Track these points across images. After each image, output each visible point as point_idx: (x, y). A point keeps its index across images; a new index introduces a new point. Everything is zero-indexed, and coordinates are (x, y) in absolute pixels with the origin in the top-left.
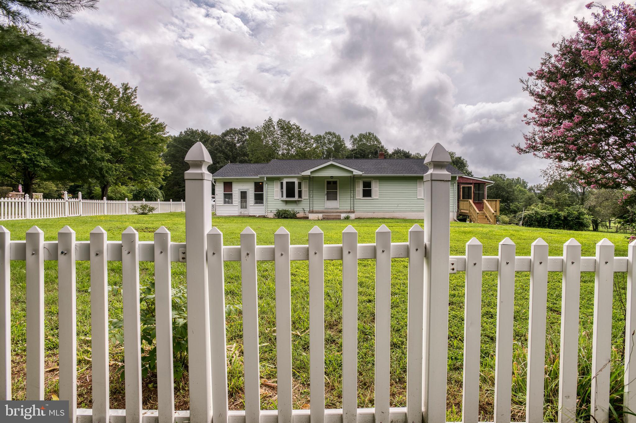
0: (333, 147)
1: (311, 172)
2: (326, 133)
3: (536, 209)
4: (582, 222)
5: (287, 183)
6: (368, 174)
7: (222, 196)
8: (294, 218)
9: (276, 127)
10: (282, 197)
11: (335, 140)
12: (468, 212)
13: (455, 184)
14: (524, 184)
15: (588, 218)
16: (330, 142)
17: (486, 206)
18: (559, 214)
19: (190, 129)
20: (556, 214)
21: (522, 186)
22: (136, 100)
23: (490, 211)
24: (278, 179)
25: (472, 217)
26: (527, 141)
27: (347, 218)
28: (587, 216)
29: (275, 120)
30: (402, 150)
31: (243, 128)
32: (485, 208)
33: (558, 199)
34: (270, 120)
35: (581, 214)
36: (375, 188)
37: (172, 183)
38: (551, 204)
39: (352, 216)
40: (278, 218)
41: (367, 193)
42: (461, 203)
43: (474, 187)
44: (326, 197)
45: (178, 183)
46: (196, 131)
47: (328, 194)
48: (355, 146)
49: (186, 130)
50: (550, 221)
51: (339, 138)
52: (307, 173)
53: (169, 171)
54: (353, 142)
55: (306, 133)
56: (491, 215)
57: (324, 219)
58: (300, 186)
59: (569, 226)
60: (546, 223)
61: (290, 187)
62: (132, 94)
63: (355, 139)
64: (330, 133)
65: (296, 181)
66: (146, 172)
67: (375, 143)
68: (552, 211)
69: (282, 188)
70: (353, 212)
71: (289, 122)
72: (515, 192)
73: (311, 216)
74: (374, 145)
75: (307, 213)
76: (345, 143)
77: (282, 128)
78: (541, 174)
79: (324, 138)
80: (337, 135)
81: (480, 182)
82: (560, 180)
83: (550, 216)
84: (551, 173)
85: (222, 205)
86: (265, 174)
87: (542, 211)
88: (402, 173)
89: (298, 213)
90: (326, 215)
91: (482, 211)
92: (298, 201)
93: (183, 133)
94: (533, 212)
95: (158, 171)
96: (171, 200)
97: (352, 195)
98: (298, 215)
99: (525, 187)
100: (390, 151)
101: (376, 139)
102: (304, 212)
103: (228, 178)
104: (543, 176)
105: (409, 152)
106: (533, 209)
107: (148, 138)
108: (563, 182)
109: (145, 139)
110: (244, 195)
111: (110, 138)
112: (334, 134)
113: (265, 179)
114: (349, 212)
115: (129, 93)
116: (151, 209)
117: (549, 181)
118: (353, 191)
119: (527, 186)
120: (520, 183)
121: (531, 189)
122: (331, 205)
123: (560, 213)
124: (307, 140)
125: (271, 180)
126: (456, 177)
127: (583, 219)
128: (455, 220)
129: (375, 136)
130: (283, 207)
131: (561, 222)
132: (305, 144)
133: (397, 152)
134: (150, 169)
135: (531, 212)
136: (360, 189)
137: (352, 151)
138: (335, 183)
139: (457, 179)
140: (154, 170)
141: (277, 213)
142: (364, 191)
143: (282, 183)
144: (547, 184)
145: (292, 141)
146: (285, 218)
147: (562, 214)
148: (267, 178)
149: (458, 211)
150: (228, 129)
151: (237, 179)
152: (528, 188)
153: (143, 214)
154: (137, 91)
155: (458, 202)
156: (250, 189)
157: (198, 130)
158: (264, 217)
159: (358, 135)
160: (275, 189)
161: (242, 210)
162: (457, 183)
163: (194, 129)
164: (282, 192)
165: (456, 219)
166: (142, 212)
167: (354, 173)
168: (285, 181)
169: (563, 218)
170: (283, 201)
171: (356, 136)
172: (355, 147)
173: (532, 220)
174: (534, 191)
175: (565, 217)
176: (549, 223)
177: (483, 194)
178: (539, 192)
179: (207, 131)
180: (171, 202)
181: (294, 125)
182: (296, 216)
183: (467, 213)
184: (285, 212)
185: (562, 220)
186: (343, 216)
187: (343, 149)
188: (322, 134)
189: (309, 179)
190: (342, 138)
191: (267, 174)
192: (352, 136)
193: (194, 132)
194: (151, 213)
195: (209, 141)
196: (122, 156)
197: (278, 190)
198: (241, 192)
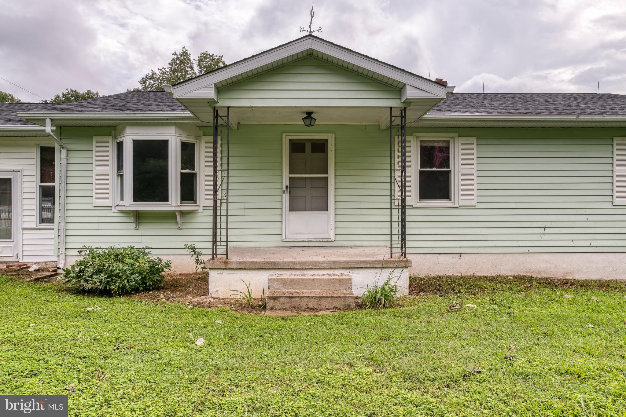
1: (219, 90)
5: (137, 144)
10: (121, 197)
24: (110, 131)
36: (466, 167)
41: (435, 186)
44: (286, 198)
47: (294, 187)
52: (204, 90)
57: (274, 301)
58: (187, 158)
65: (174, 137)
69: (120, 166)
70: (405, 265)
73: (219, 283)
113: (49, 130)
122: (307, 227)
125: (80, 135)
130: (124, 236)
136: (409, 170)
138: (320, 146)
142: (425, 177)
143: (120, 146)
148: (56, 124)
160: (97, 171)
164: (121, 179)
167: (409, 94)
168: (127, 140)
170: (125, 213)
186: (361, 281)
197: (106, 174)
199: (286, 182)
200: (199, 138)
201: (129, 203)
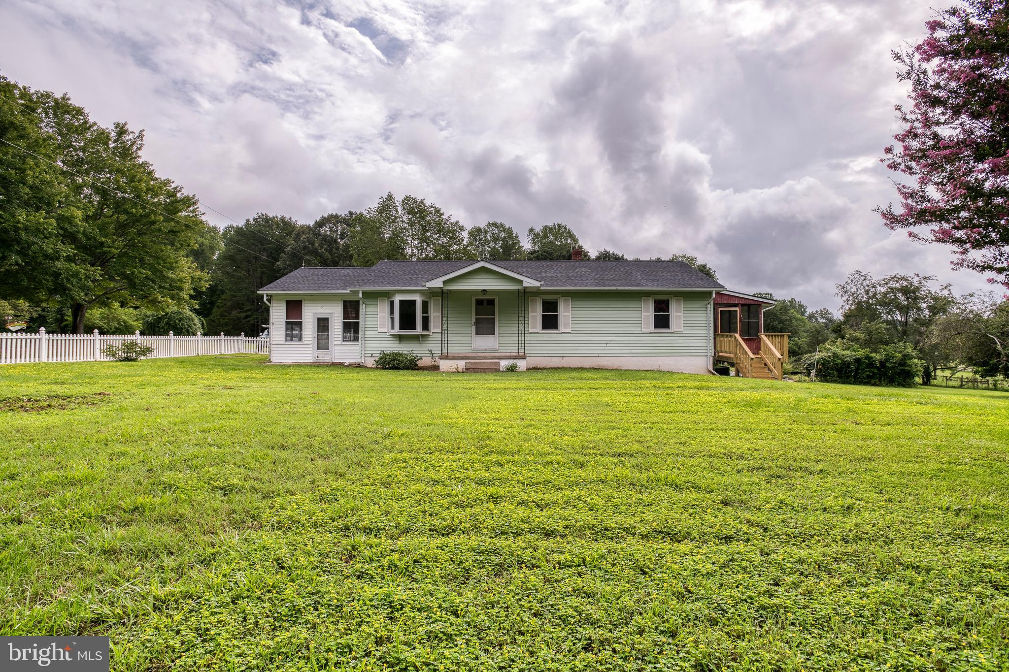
0: (500, 247)
1: (445, 282)
2: (490, 225)
3: (834, 349)
4: (909, 371)
5: (402, 302)
6: (552, 286)
7: (283, 326)
8: (412, 369)
9: (399, 209)
10: (393, 328)
11: (503, 235)
12: (732, 356)
13: (709, 306)
14: (801, 309)
15: (918, 364)
16: (495, 239)
17: (766, 345)
18: (872, 358)
19: (262, 215)
20: (867, 357)
21: (798, 312)
22: (140, 153)
23: (773, 354)
24: (386, 295)
25: (741, 365)
26: (906, 199)
27: (512, 369)
28: (916, 361)
29: (399, 198)
30: (611, 252)
31: (351, 213)
32: (762, 348)
33: (870, 333)
34: (390, 197)
35: (907, 357)
36: (565, 312)
37: (229, 304)
38: (856, 340)
39: (522, 365)
40: (383, 369)
41: (550, 322)
42: (719, 339)
43: (741, 312)
44: (474, 328)
45: (238, 304)
46: (274, 218)
47: (478, 322)
48: (537, 246)
49: (256, 216)
50: (857, 369)
51: (509, 232)
52: (437, 283)
53: (206, 281)
54: (534, 239)
55: (452, 221)
56: (776, 361)
57: (467, 370)
58: (425, 309)
59: (888, 378)
60: (850, 372)
61: (407, 309)
62: (134, 143)
63: (537, 235)
64: (495, 225)
65: (419, 299)
66: (155, 283)
67: (569, 241)
68: (861, 353)
69: (392, 312)
70: (524, 357)
71: (422, 202)
72: (794, 321)
73: (444, 365)
74: (566, 245)
75: (437, 359)
76: (520, 240)
77: (411, 212)
78: (836, 291)
79: (486, 232)
80: (507, 227)
81: (752, 302)
82: (867, 302)
83: (858, 361)
84: (853, 291)
85: (282, 342)
86: (360, 286)
87: (843, 353)
88: (614, 285)
89: (421, 358)
90: (472, 364)
91: (758, 354)
92: (423, 336)
93: (251, 221)
94: (830, 354)
95: (180, 280)
96: (222, 333)
97: (521, 325)
98: (420, 363)
99: (803, 314)
100: (593, 254)
101: (570, 235)
102: (433, 358)
103: (294, 293)
104: (840, 294)
105: (623, 256)
106: (829, 349)
107: (158, 221)
108: (872, 304)
109: (154, 223)
110: (323, 324)
111: (72, 216)
112: (502, 225)
113: (361, 295)
114: (515, 358)
115: (128, 140)
116: (146, 351)
117: (850, 302)
118: (522, 318)
119: (805, 312)
120: (794, 307)
121: (811, 317)
122: (485, 343)
123: (873, 355)
124: (454, 232)
125: (372, 296)
126: (710, 293)
127: (911, 366)
128: (710, 372)
129: (569, 230)
130: (393, 347)
131: (876, 371)
132: (450, 238)
133: (605, 257)
134: (164, 278)
135: (825, 354)
136: (536, 314)
137: (532, 253)
138: (491, 302)
139: (714, 296)
140: (172, 280)
141: (381, 358)
142: (544, 318)
143: (392, 303)
144: (847, 308)
145: (429, 234)
146: (395, 368)
147: (877, 357)
148: (364, 293)
149: (715, 354)
150: (326, 216)
151: (311, 295)
152: (807, 314)
153: (127, 359)
154: (144, 138)
155: (715, 339)
156: (336, 314)
157: (276, 217)
158: (358, 366)
159: (542, 228)
160: (380, 315)
161: (320, 352)
162: (712, 303)
163: (271, 215)
164: (393, 319)
165: (711, 369)
166: (124, 355)
167: (525, 285)
168: (397, 299)
169: (878, 364)
170: (394, 336)
171: (538, 229)
172: (537, 248)
173: (828, 368)
174: (816, 320)
175: (881, 362)
176: (857, 373)
177: (757, 323)
178: (824, 321)
179: (290, 218)
180: (222, 336)
181: (431, 207)
182: (416, 365)
183: (730, 358)
184: (396, 356)
185: (877, 367)
186: (504, 364)
187: (517, 250)
188: (482, 225)
189: (442, 294)
190: (515, 232)
191: (364, 285)
192: (531, 230)
193: (271, 219)
194: (143, 358)
195: (293, 235)
196: (105, 253)
197: (385, 317)
198: (319, 319)
199: (474, 320)
200: (430, 298)
201: (397, 331)
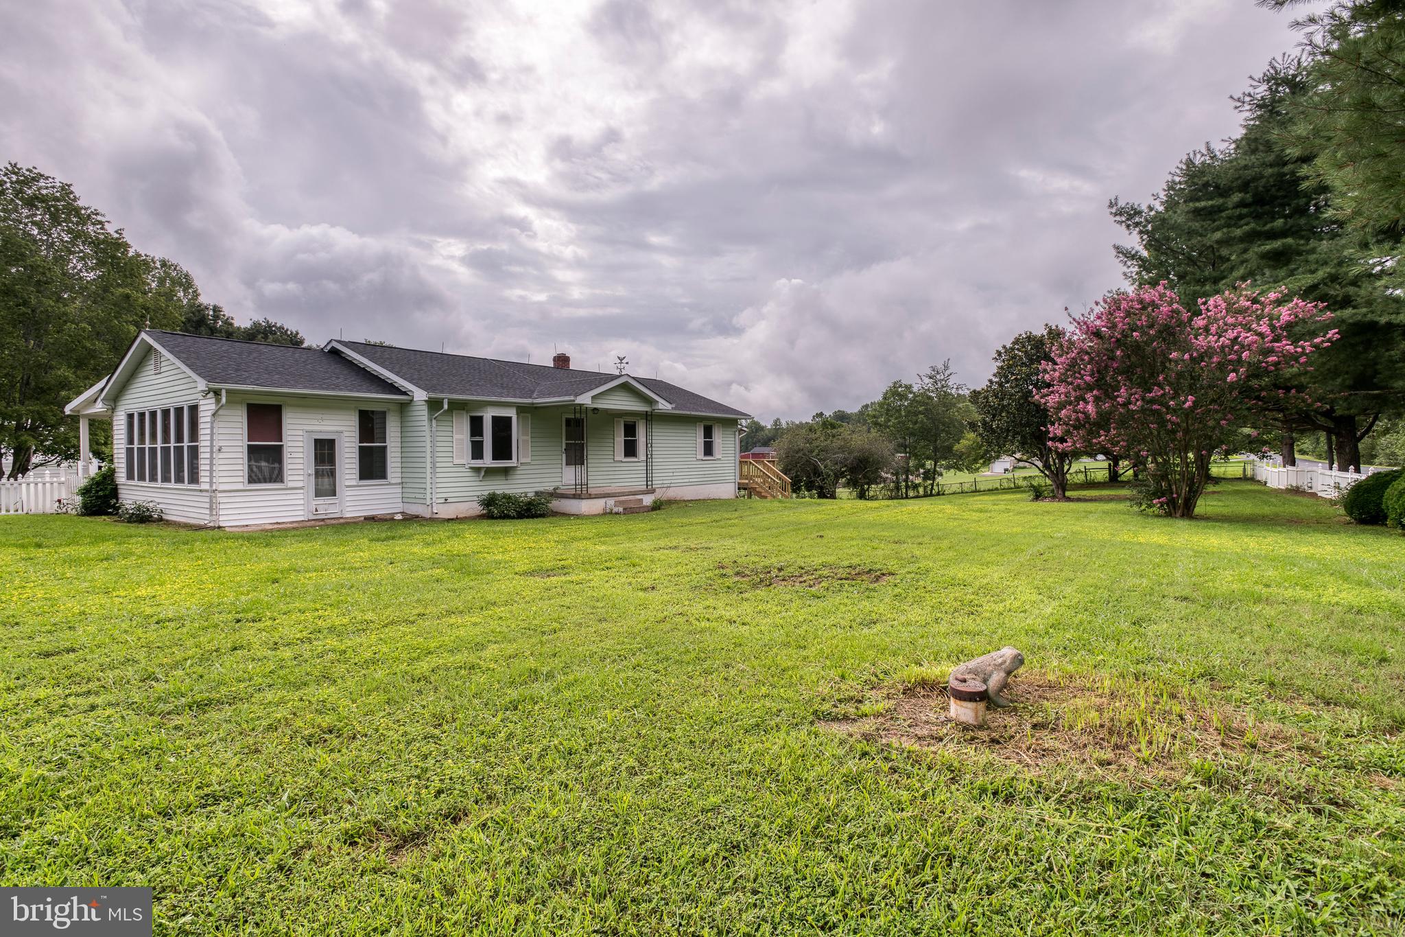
1: (592, 398)
5: (494, 420)
7: (243, 455)
10: (479, 457)
24: (468, 407)
36: (643, 437)
41: (630, 449)
44: (564, 457)
47: (568, 449)
52: (586, 399)
65: (516, 416)
69: (477, 432)
70: (652, 492)
85: (240, 487)
97: (609, 452)
103: (266, 390)
110: (325, 451)
113: (444, 407)
118: (610, 445)
130: (476, 486)
136: (620, 438)
141: (492, 504)
142: (626, 444)
143: (479, 421)
156: (346, 434)
160: (456, 437)
161: (321, 501)
164: (478, 444)
168: (488, 415)
170: (477, 470)
189: (533, 412)
197: (462, 440)
198: (316, 441)
199: (564, 447)
201: (488, 461)
